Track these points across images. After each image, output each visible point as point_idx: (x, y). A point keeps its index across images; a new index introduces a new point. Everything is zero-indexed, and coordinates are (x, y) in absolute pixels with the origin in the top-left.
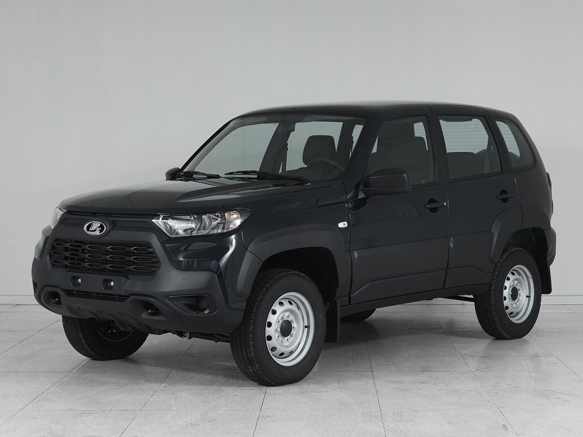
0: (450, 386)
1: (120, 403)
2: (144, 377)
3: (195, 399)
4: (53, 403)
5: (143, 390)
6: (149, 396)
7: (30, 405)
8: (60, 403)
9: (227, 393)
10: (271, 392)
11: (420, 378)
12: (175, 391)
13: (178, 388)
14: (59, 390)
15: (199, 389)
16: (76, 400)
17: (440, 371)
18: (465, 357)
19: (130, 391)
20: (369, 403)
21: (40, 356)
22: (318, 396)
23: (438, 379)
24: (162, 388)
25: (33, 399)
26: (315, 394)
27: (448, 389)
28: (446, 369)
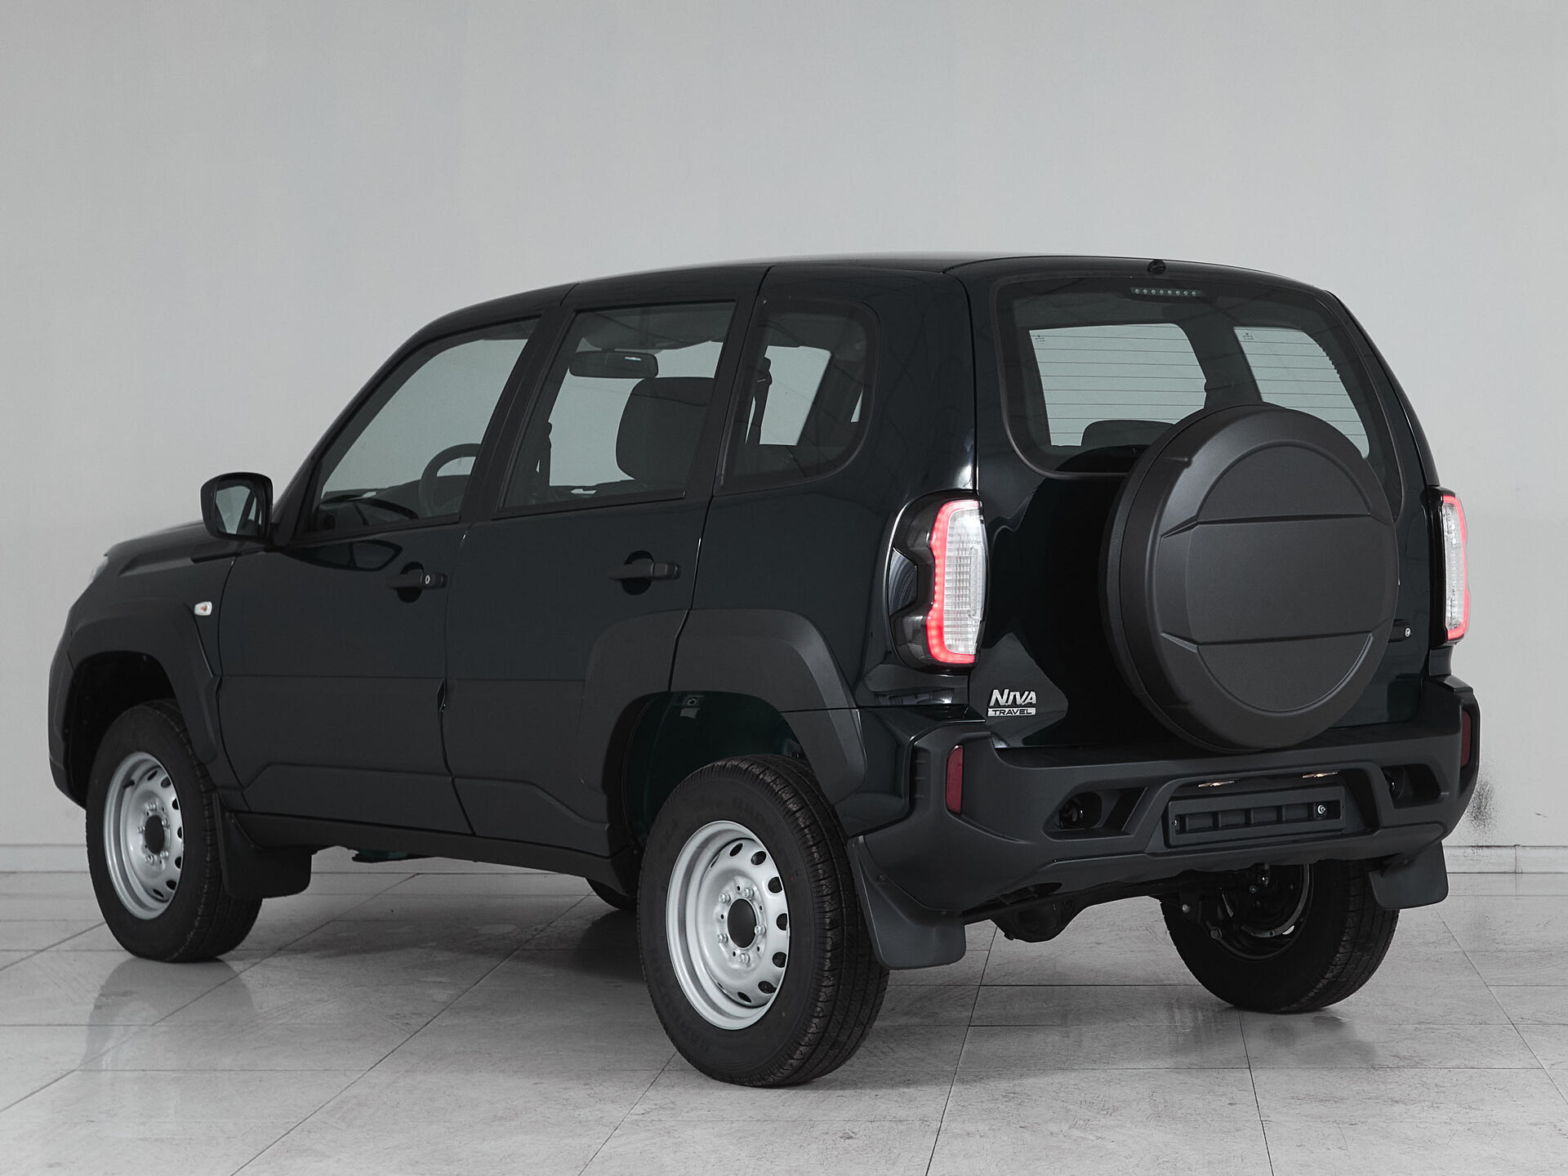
0: (1479, 1109)
1: (514, 1162)
2: (585, 1084)
3: (733, 1148)
4: (316, 1162)
5: (580, 1122)
6: (598, 1141)
7: (252, 1166)
8: (339, 1160)
9: (827, 1131)
10: (955, 1128)
11: (1389, 1086)
12: (673, 1126)
13: (683, 1117)
14: (337, 1123)
15: (744, 1121)
16: (387, 1151)
17: (1448, 1065)
18: (1520, 1027)
19: (544, 1125)
20: (1240, 1159)
21: (280, 1022)
22: (1092, 1141)
23: (1443, 1089)
24: (636, 1117)
25: (261, 1148)
26: (1083, 1135)
27: (1471, 1121)
28: (1467, 1062)
